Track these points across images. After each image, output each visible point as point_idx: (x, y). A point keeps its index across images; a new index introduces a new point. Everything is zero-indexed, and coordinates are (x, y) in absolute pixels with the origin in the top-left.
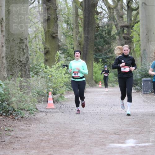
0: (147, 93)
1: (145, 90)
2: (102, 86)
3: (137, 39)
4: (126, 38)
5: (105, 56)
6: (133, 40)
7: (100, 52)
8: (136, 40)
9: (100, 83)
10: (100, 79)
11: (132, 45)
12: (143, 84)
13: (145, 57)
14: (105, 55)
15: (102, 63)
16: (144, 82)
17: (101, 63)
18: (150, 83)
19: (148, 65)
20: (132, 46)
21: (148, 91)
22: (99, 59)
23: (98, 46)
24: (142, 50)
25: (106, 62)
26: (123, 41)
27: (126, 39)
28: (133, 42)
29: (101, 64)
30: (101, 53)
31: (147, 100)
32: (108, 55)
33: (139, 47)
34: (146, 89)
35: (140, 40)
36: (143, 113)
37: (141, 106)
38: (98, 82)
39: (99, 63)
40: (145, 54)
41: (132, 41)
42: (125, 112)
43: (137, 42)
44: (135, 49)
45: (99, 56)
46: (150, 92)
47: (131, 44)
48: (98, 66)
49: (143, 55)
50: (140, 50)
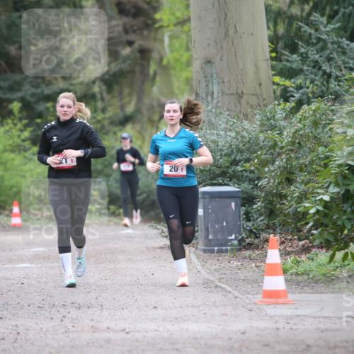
0: (220, 251)
1: (210, 237)
2: (24, 220)
3: (179, 14)
4: (128, 7)
5: (39, 91)
6: (157, 16)
7: (13, 71)
8: (173, 20)
9: (16, 210)
10: (14, 189)
11: (155, 39)
12: (204, 212)
13: (213, 93)
14: (37, 86)
15: (25, 122)
16: (207, 200)
17: (21, 119)
18: (233, 204)
19: (223, 126)
20: (156, 45)
21: (225, 242)
22: (11, 101)
23: (6, 46)
24: (197, 64)
25: (40, 115)
26: (114, 23)
27: (127, 15)
28: (162, 27)
29: (20, 125)
30: (17, 77)
31: (220, 280)
32: (49, 83)
33: (188, 49)
34: (215, 234)
35: (188, 20)
36: (201, 338)
37: (193, 306)
38: (5, 202)
39: (10, 121)
40: (209, 77)
41: (155, 21)
42: (123, 334)
43: (178, 29)
44: (169, 57)
45: (11, 89)
46: (232, 245)
47: (152, 35)
48: (6, 132)
49: (203, 85)
50: (189, 64)
